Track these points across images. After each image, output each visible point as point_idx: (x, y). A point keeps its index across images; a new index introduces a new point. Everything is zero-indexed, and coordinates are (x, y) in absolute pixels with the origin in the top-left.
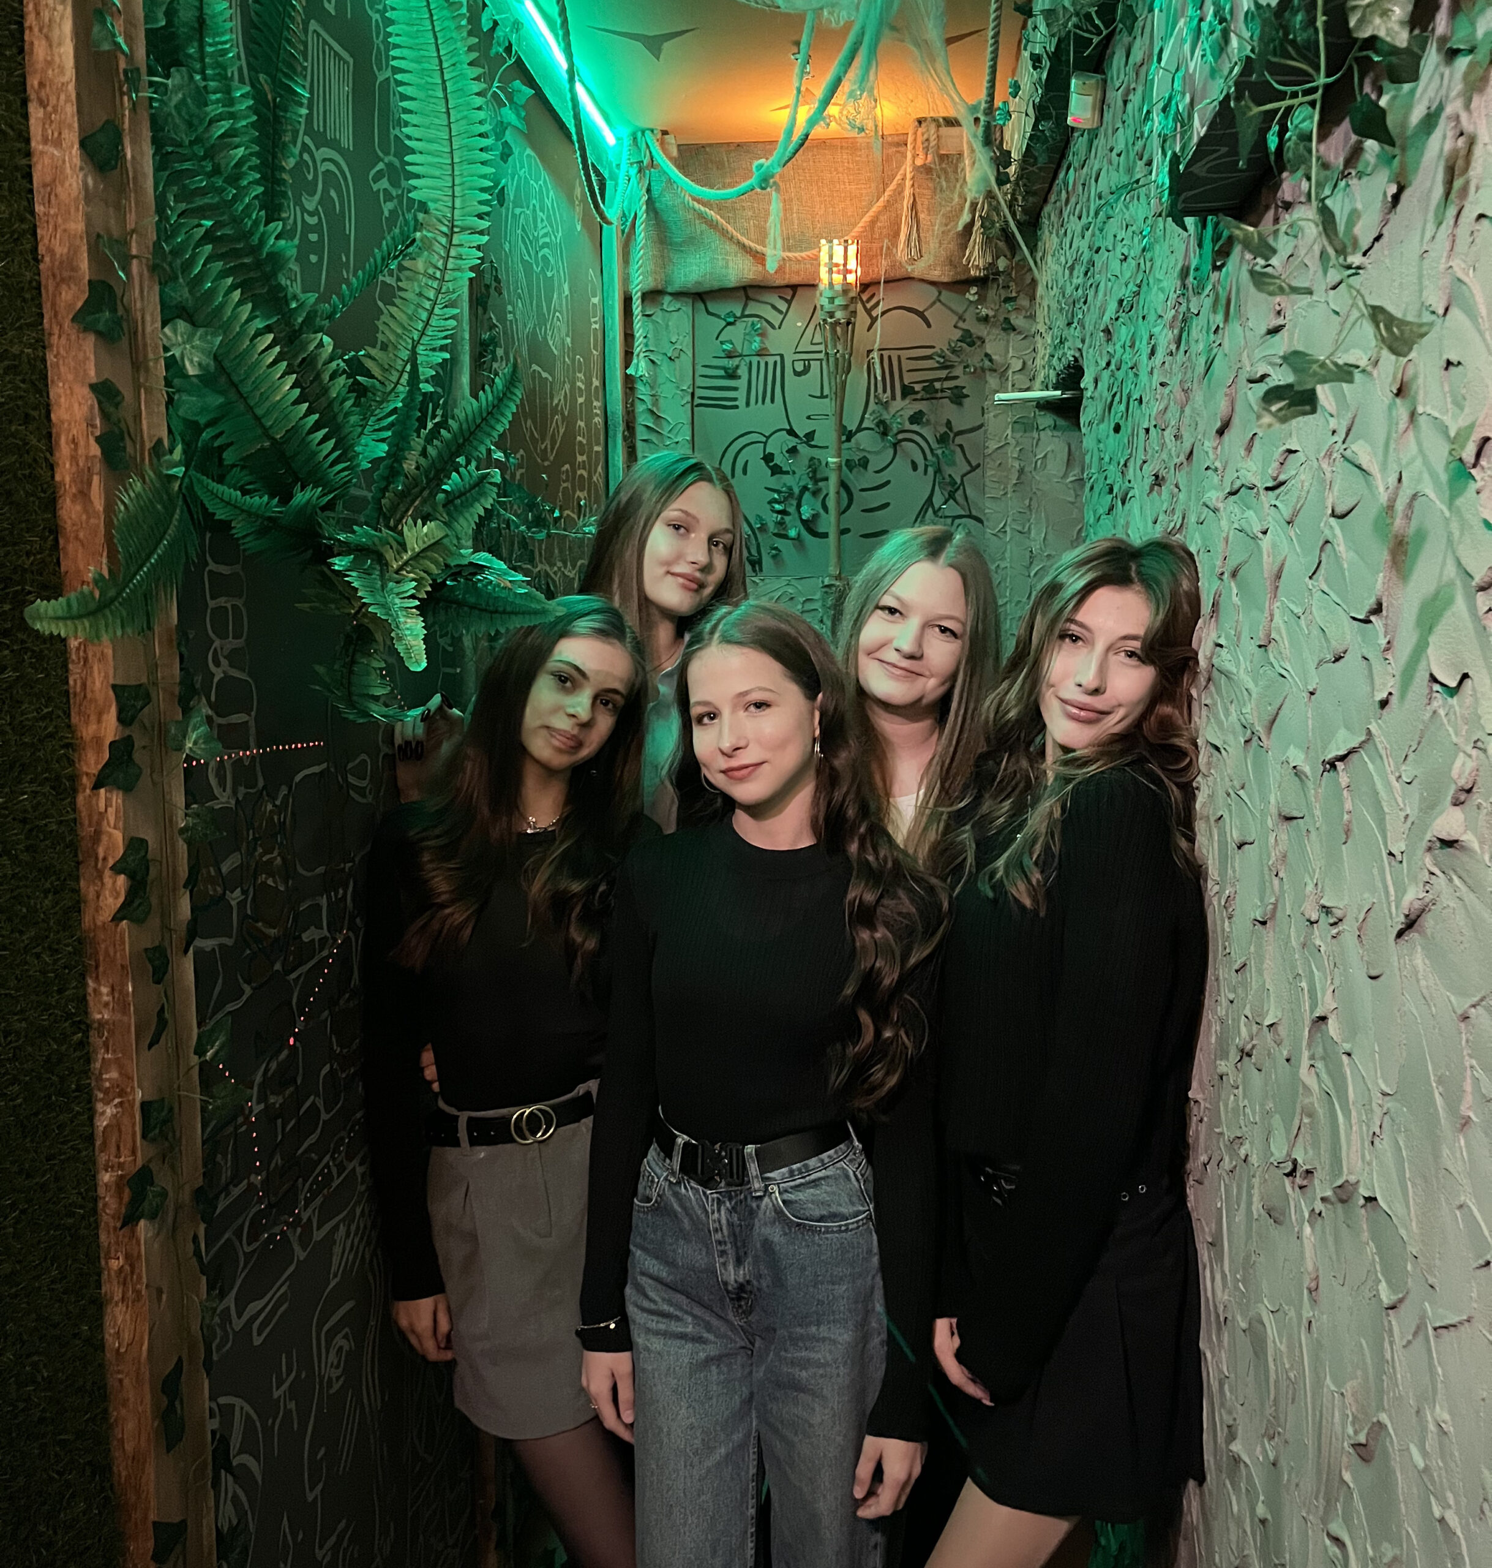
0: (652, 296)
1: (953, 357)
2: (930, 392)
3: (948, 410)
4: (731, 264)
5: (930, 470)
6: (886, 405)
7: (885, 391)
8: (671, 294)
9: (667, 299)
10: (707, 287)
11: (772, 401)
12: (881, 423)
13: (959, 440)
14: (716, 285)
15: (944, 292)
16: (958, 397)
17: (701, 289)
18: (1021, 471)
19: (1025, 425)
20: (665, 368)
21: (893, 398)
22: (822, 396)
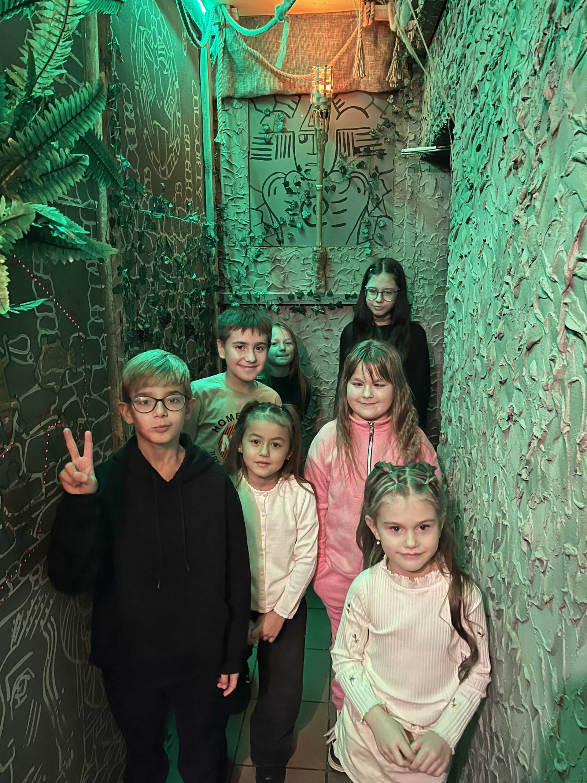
0: (227, 100)
1: (380, 134)
2: (368, 151)
3: (376, 161)
4: (267, 82)
5: (367, 192)
6: (345, 159)
7: (345, 151)
8: (237, 99)
9: (235, 102)
10: (255, 94)
11: (289, 156)
12: (343, 167)
13: (381, 177)
14: (260, 93)
15: (376, 99)
16: (381, 155)
17: (252, 96)
18: (412, 193)
19: (415, 169)
20: (235, 138)
21: (349, 155)
22: (314, 154)
